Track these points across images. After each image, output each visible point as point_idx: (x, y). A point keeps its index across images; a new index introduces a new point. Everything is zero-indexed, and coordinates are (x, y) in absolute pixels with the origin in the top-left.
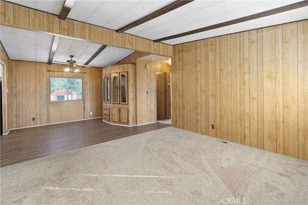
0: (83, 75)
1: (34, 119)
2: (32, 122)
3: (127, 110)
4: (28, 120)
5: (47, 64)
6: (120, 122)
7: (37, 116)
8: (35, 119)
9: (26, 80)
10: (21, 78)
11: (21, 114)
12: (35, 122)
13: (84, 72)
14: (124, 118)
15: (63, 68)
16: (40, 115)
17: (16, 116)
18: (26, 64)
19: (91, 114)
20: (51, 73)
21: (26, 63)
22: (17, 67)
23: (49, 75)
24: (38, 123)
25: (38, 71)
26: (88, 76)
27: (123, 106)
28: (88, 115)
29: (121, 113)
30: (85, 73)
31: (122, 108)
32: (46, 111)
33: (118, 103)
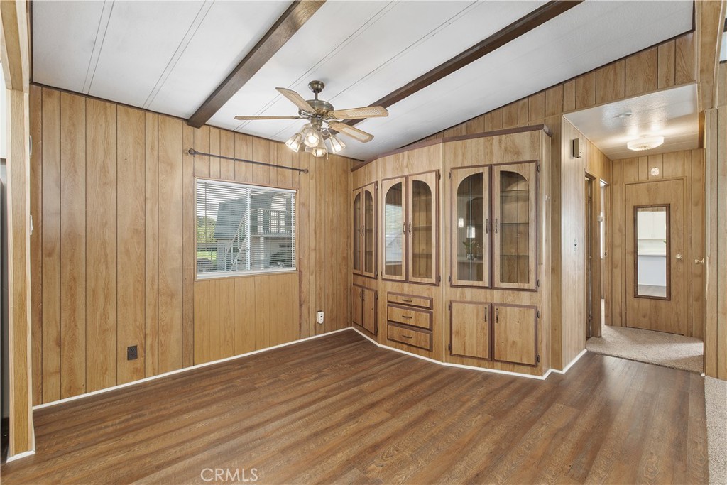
0: (297, 180)
1: (132, 353)
2: (128, 365)
3: (532, 312)
4: (112, 359)
5: (185, 124)
6: (492, 358)
7: (145, 336)
8: (139, 351)
9: (105, 184)
10: (81, 171)
11: (80, 331)
12: (138, 363)
13: (301, 168)
14: (514, 343)
15: (238, 144)
16: (157, 333)
17: (59, 344)
18: (106, 115)
19: (320, 320)
20: (199, 163)
21: (105, 109)
22: (66, 122)
23: (190, 171)
24: (149, 369)
25: (152, 149)
26: (312, 183)
27: (510, 297)
28: (312, 323)
29: (502, 323)
30: (306, 171)
31: (502, 305)
32: (178, 314)
33: (486, 282)
